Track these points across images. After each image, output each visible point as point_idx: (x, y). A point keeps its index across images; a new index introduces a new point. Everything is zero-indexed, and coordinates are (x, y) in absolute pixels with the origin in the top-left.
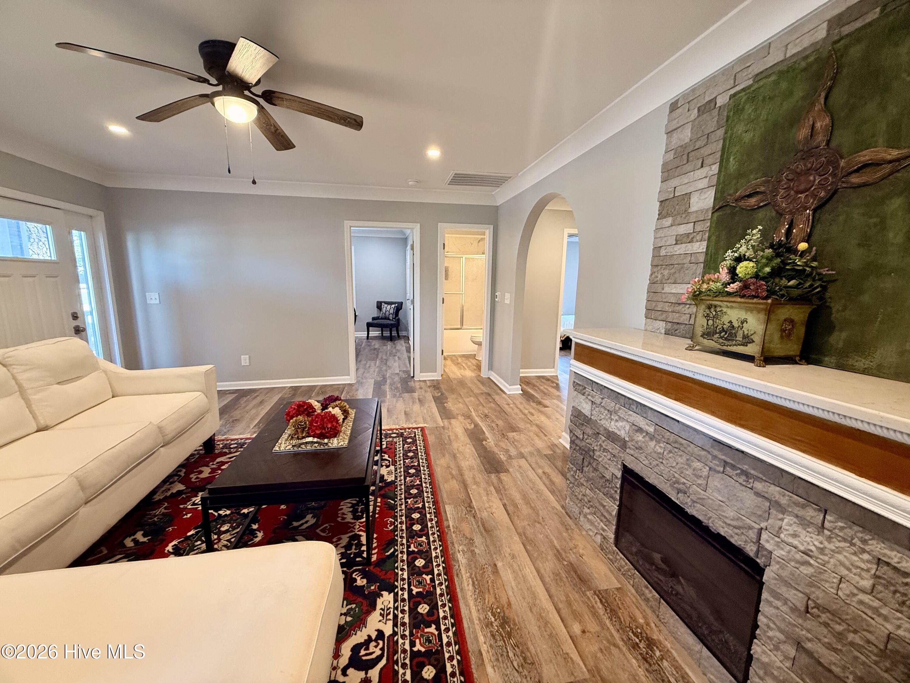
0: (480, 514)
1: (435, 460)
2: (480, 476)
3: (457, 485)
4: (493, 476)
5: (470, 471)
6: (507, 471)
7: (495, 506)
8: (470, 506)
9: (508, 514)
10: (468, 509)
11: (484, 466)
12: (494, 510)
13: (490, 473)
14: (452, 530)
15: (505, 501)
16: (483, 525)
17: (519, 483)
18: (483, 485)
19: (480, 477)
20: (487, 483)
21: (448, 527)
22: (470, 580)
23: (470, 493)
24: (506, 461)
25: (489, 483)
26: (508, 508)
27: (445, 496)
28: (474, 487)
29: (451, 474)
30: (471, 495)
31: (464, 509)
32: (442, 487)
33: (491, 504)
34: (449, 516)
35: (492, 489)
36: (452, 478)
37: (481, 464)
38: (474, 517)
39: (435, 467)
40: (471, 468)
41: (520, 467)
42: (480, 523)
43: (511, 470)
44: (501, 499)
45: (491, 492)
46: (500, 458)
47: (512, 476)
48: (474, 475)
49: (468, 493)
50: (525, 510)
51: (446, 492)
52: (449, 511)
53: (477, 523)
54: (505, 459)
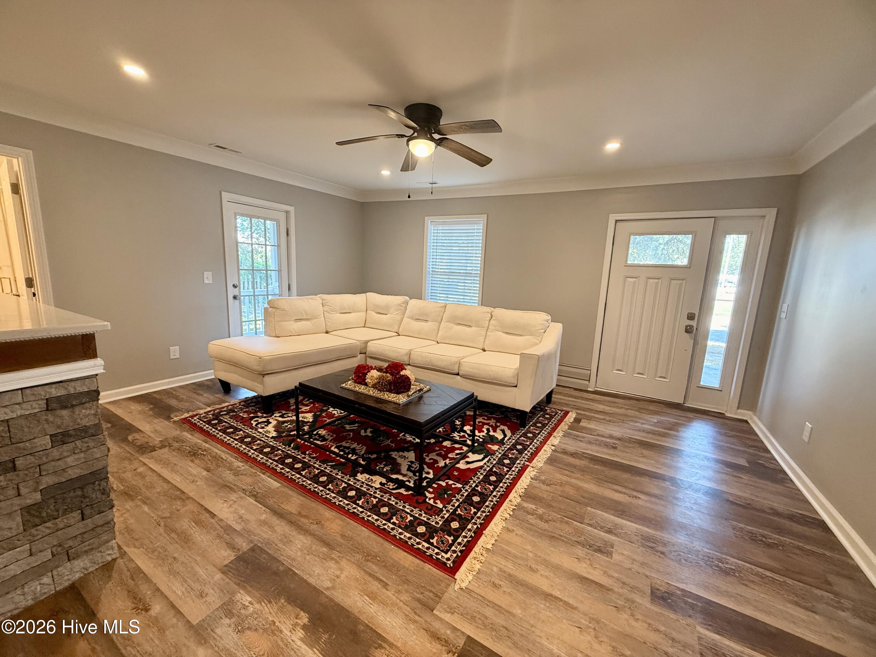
0: (239, 495)
1: (348, 523)
2: (265, 536)
3: (286, 508)
4: (244, 546)
5: (284, 535)
6: (225, 570)
7: (226, 510)
8: (255, 496)
9: (206, 509)
10: (256, 493)
11: (268, 554)
12: (225, 505)
13: (252, 550)
14: (258, 473)
15: (213, 521)
16: (231, 489)
17: (198, 558)
18: (253, 526)
19: (265, 534)
20: (249, 532)
21: (264, 474)
22: (225, 458)
23: (264, 508)
24: (233, 594)
25: (247, 533)
26: (207, 515)
27: (290, 492)
28: (263, 517)
29: (306, 517)
30: (260, 506)
31: (258, 492)
32: (300, 497)
33: (231, 509)
34: (270, 479)
35: (238, 527)
36: (300, 513)
37: (276, 555)
38: (243, 490)
39: (334, 514)
40: (287, 541)
41: (202, 595)
42: (235, 488)
43: (218, 576)
44: (221, 520)
45: (237, 522)
46: (249, 593)
47: (214, 566)
48: (275, 531)
49: (265, 506)
50: (185, 524)
51: (291, 496)
52: (274, 484)
53: (238, 487)
54: (238, 596)
